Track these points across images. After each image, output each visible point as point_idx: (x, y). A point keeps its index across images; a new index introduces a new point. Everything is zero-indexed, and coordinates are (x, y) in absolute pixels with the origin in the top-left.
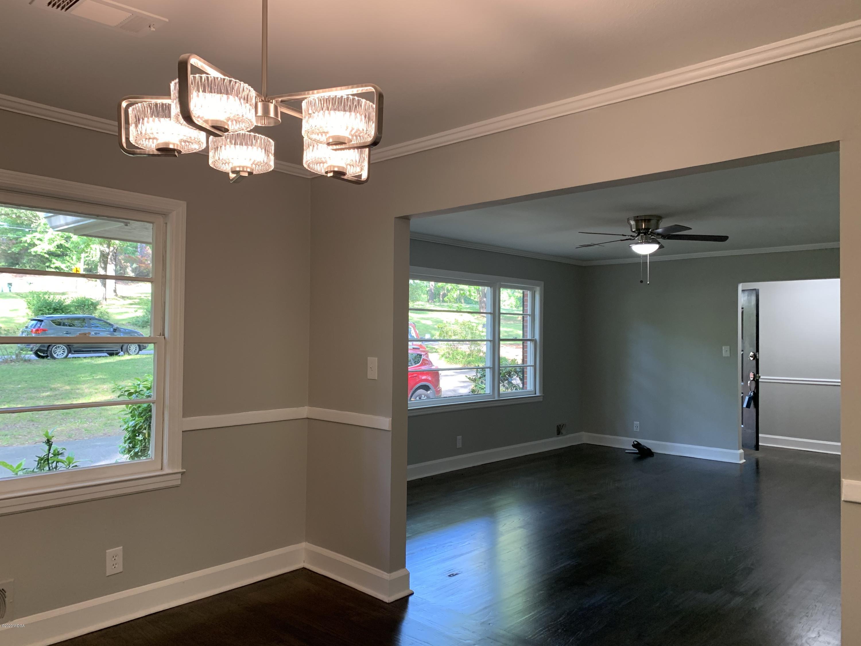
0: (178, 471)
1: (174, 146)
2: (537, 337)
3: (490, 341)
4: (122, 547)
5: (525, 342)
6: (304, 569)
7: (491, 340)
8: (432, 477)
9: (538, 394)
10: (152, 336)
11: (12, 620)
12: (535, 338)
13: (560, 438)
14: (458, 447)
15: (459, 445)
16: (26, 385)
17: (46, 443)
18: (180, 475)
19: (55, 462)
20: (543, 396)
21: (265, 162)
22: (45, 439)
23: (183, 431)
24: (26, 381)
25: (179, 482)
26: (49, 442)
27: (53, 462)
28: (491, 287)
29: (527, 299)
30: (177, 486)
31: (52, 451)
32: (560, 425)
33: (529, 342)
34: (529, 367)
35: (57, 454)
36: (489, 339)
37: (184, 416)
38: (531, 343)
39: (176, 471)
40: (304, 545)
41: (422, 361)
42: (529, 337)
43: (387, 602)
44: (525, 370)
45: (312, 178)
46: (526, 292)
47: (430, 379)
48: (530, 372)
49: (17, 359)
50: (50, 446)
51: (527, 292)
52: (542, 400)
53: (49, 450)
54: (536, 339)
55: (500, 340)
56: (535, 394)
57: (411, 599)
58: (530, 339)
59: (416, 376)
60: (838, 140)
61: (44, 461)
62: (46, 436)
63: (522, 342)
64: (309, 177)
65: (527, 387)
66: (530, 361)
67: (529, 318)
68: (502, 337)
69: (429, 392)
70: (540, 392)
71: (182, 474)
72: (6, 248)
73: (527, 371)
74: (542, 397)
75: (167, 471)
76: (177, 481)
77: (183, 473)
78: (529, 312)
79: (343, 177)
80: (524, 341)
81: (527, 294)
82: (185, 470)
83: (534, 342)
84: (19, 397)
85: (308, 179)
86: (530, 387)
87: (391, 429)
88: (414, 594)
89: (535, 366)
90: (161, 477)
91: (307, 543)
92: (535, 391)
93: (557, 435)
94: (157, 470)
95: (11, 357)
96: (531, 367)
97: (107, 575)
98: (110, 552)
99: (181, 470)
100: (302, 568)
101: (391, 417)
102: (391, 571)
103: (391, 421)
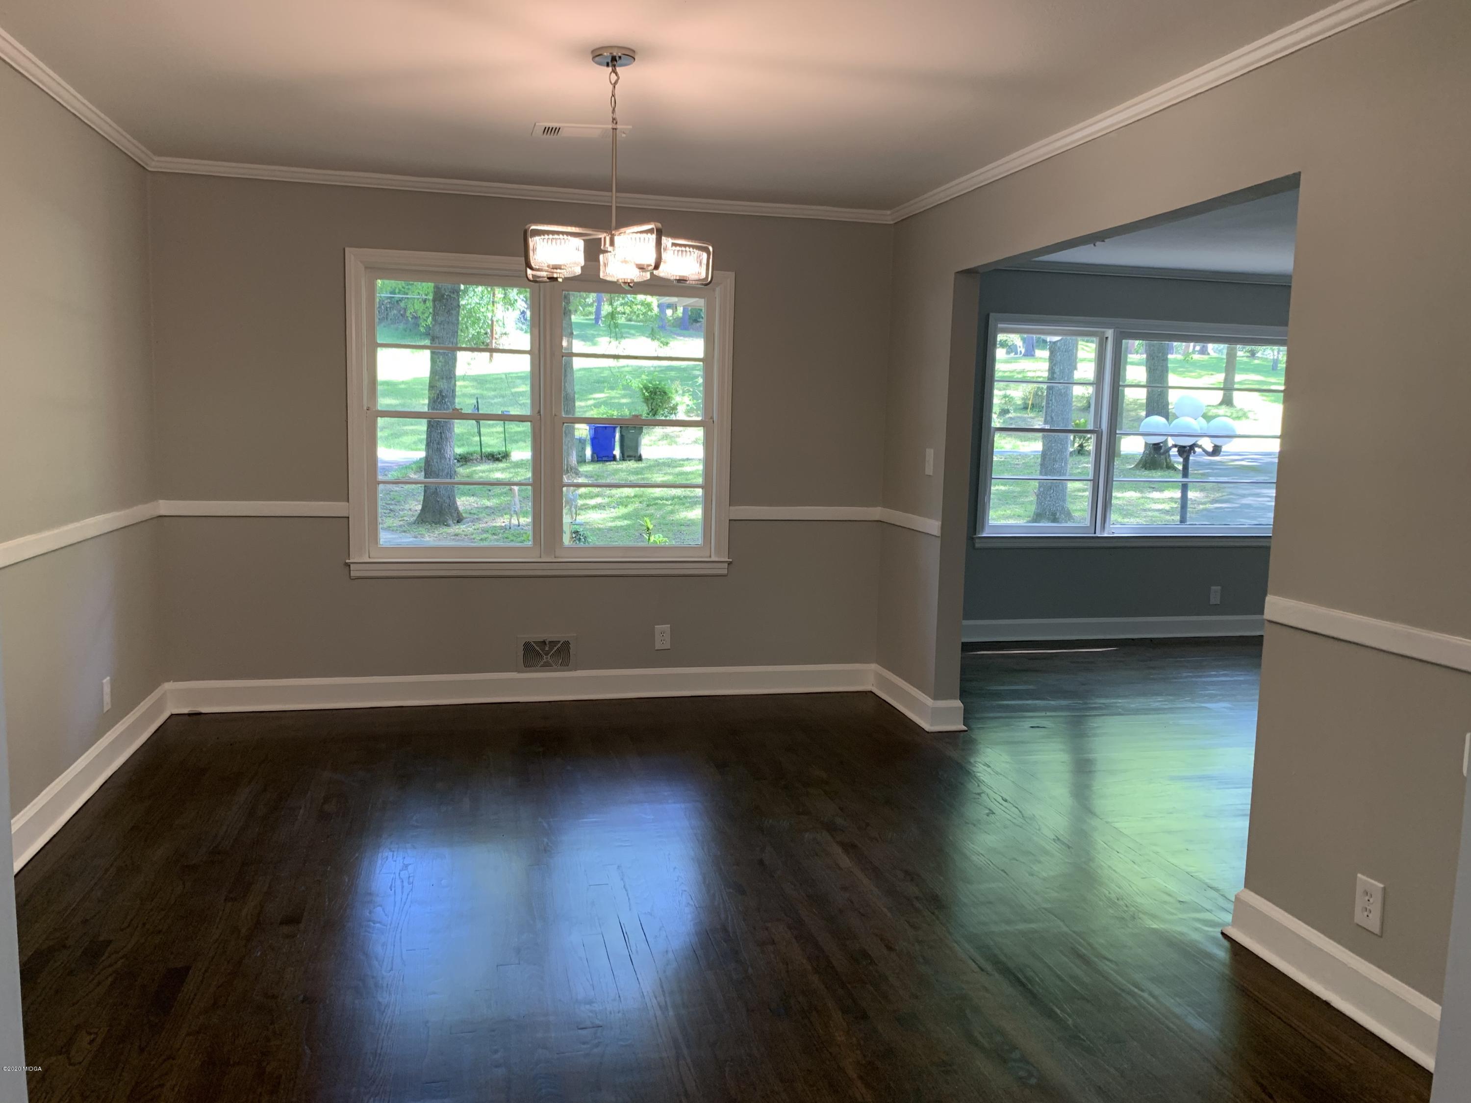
0: (724, 560)
4: (669, 626)
6: (871, 692)
10: (703, 419)
11: (575, 670)
14: (1211, 603)
18: (727, 564)
23: (730, 520)
25: (725, 572)
30: (722, 576)
37: (731, 504)
39: (722, 559)
40: (874, 666)
43: (929, 732)
45: (896, 223)
60: (1296, 171)
64: (892, 222)
75: (713, 558)
76: (722, 569)
77: (730, 563)
82: (731, 560)
85: (891, 225)
87: (940, 535)
90: (706, 564)
91: (877, 665)
94: (707, 557)
97: (656, 648)
98: (658, 628)
99: (727, 560)
100: (869, 691)
101: (941, 520)
102: (935, 697)
103: (940, 525)
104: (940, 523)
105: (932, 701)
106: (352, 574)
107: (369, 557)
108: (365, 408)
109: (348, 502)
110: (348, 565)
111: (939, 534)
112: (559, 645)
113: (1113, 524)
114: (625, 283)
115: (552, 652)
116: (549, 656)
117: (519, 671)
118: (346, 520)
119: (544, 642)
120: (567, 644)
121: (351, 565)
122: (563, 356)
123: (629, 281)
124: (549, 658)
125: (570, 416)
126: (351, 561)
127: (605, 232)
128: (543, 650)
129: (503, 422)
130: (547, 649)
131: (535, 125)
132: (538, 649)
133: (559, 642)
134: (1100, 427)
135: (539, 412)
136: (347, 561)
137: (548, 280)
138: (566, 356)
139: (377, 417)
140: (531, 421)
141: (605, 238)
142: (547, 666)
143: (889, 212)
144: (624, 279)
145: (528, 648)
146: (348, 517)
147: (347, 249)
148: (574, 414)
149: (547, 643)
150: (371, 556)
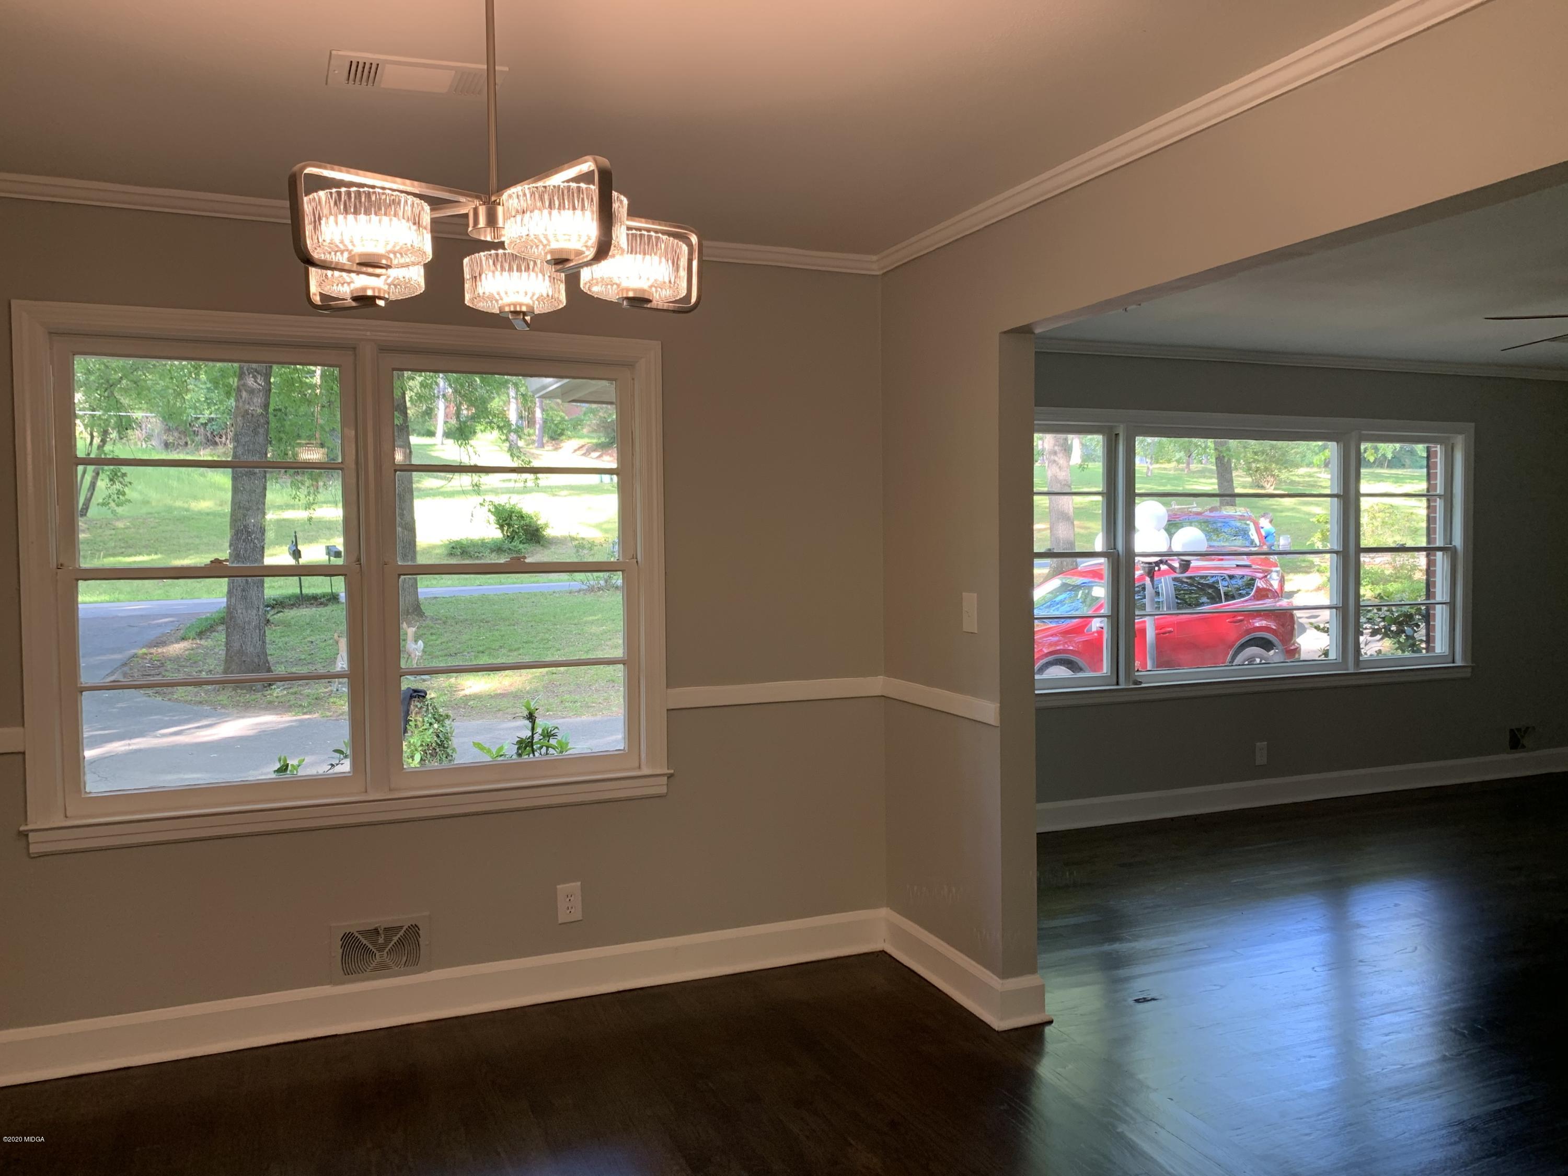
0: (662, 772)
1: (374, 292)
2: (1458, 541)
3: (1337, 552)
4: (579, 883)
5: (1431, 552)
6: (883, 952)
7: (1338, 550)
8: (1195, 818)
9: (1459, 663)
10: (621, 559)
11: (430, 970)
12: (1454, 543)
13: (1517, 755)
14: (1257, 763)
15: (1261, 759)
16: (613, 625)
17: (528, 719)
18: (666, 778)
19: (544, 748)
20: (1473, 668)
21: (550, 294)
22: (526, 713)
23: (668, 710)
24: (614, 620)
25: (664, 790)
26: (531, 717)
27: (541, 747)
28: (1338, 443)
29: (1436, 462)
30: (660, 796)
31: (539, 730)
32: (1519, 730)
33: (1439, 554)
34: (1440, 606)
35: (548, 735)
36: (1336, 548)
37: (668, 686)
38: (1443, 554)
39: (658, 772)
40: (884, 912)
41: (1256, 591)
42: (1439, 543)
43: (997, 1029)
44: (1431, 612)
46: (1434, 447)
47: (1274, 627)
48: (1440, 615)
49: (606, 586)
50: (533, 722)
51: (1436, 447)
52: (1469, 675)
53: (533, 729)
54: (1455, 546)
55: (1361, 550)
56: (1453, 662)
57: (1048, 1030)
58: (1442, 546)
59: (1241, 621)
61: (526, 745)
62: (528, 709)
63: (1425, 553)
65: (1434, 647)
66: (1441, 592)
67: (1439, 503)
68: (1365, 542)
69: (1272, 652)
70: (1464, 658)
71: (668, 778)
72: (606, 415)
73: (1434, 614)
74: (1469, 670)
75: (646, 771)
76: (660, 787)
77: (670, 776)
78: (1440, 490)
79: (649, 306)
80: (1429, 550)
81: (1436, 451)
82: (672, 771)
83: (1449, 553)
84: (601, 645)
86: (1440, 646)
88: (1053, 1024)
89: (1452, 604)
90: (633, 780)
91: (890, 911)
92: (1451, 654)
93: (1511, 748)
94: (633, 769)
95: (599, 583)
96: (1444, 606)
97: (560, 922)
98: (563, 888)
99: (666, 771)
100: (880, 952)
101: (999, 701)
102: (1004, 974)
103: (998, 709)
104: (999, 705)
105: (1000, 981)
106: (33, 849)
107: (66, 817)
108: (53, 565)
109: (23, 725)
110: (25, 835)
111: (998, 724)
112: (401, 933)
113: (1138, 671)
114: (515, 313)
115: (391, 945)
116: (385, 953)
117: (333, 982)
118: (20, 756)
119: (376, 931)
120: (414, 930)
121: (31, 835)
122: (396, 471)
123: (524, 309)
124: (385, 955)
125: (410, 563)
126: (29, 827)
127: (478, 197)
128: (374, 943)
129: (297, 578)
130: (381, 940)
131: (331, 53)
132: (365, 942)
133: (401, 927)
134: (1115, 549)
135: (359, 560)
136: (22, 828)
137: (354, 304)
138: (400, 471)
139: (77, 580)
140: (345, 575)
141: (476, 211)
142: (383, 969)
143: (875, 258)
144: (515, 305)
145: (350, 942)
146: (24, 753)
147: (14, 303)
148: (414, 558)
149: (381, 932)
150: (68, 814)
